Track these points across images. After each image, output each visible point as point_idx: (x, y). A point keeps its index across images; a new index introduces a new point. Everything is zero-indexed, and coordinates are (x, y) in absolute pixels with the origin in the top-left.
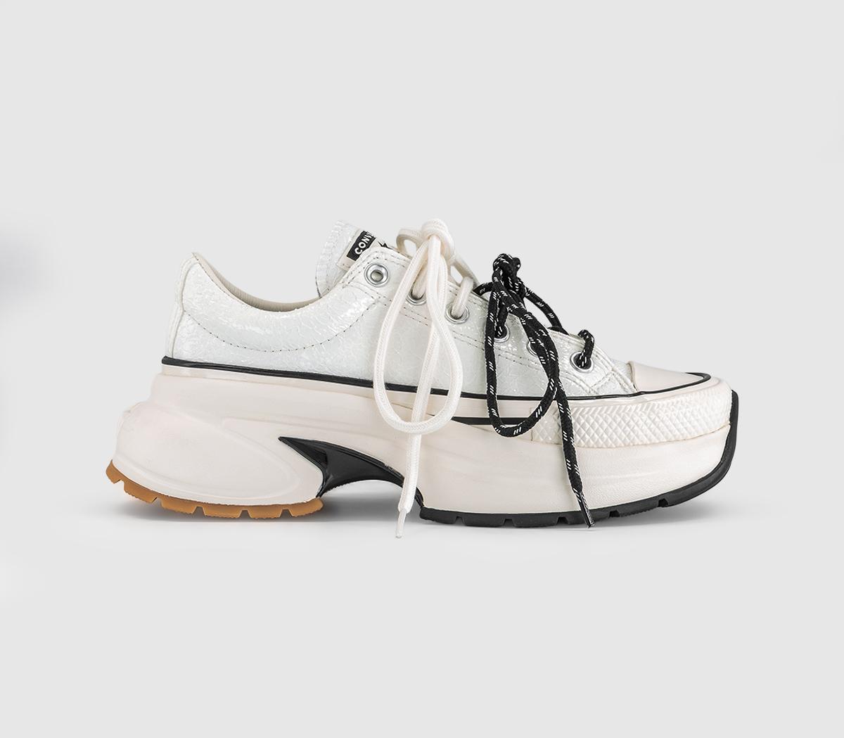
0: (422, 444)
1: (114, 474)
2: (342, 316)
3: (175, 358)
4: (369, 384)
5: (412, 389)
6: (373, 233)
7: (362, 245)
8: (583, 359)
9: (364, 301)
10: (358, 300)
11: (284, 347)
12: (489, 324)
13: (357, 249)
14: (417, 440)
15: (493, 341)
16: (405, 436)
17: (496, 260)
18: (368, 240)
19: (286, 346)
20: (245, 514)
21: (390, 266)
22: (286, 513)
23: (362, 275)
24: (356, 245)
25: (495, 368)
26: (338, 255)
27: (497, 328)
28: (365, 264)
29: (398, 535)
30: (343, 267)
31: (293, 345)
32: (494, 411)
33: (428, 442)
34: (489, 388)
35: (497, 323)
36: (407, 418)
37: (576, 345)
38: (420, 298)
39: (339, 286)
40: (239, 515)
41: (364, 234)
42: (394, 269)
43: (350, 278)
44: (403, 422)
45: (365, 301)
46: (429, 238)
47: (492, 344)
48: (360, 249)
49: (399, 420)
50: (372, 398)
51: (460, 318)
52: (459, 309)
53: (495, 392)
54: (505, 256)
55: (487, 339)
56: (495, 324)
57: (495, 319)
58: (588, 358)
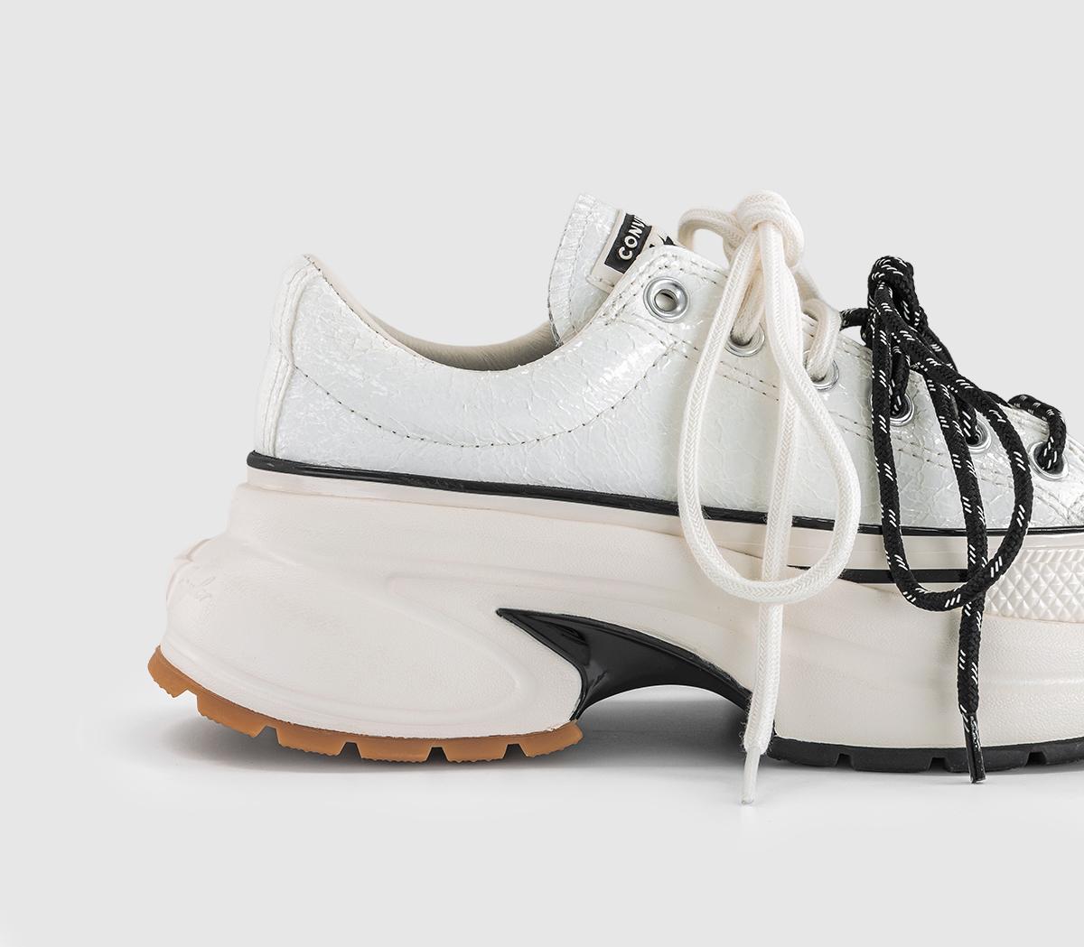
0: (785, 624)
1: (168, 675)
2: (609, 377)
3: (279, 456)
4: (670, 508)
5: (758, 518)
6: (644, 217)
7: (631, 242)
8: (1050, 455)
9: (646, 349)
10: (636, 347)
11: (500, 438)
12: (876, 390)
13: (623, 249)
14: (777, 616)
15: (888, 423)
16: (751, 608)
17: (876, 268)
18: (640, 232)
19: (504, 438)
20: (437, 756)
21: (688, 282)
22: (513, 752)
23: (639, 299)
24: (620, 242)
25: (894, 476)
26: (588, 263)
27: (894, 398)
28: (645, 280)
29: (747, 799)
30: (600, 285)
31: (517, 434)
32: (900, 559)
33: (796, 622)
34: (886, 514)
35: (892, 388)
36: (755, 574)
37: (1035, 429)
38: (749, 343)
39: (598, 322)
40: (425, 757)
41: (630, 221)
42: (697, 289)
43: (618, 307)
44: (748, 582)
45: (651, 349)
46: (756, 227)
47: (888, 429)
48: (628, 249)
49: (738, 578)
50: (677, 534)
51: (823, 379)
52: (822, 362)
53: (898, 522)
54: (894, 262)
55: (877, 420)
56: (891, 392)
57: (888, 382)
58: (1060, 454)
